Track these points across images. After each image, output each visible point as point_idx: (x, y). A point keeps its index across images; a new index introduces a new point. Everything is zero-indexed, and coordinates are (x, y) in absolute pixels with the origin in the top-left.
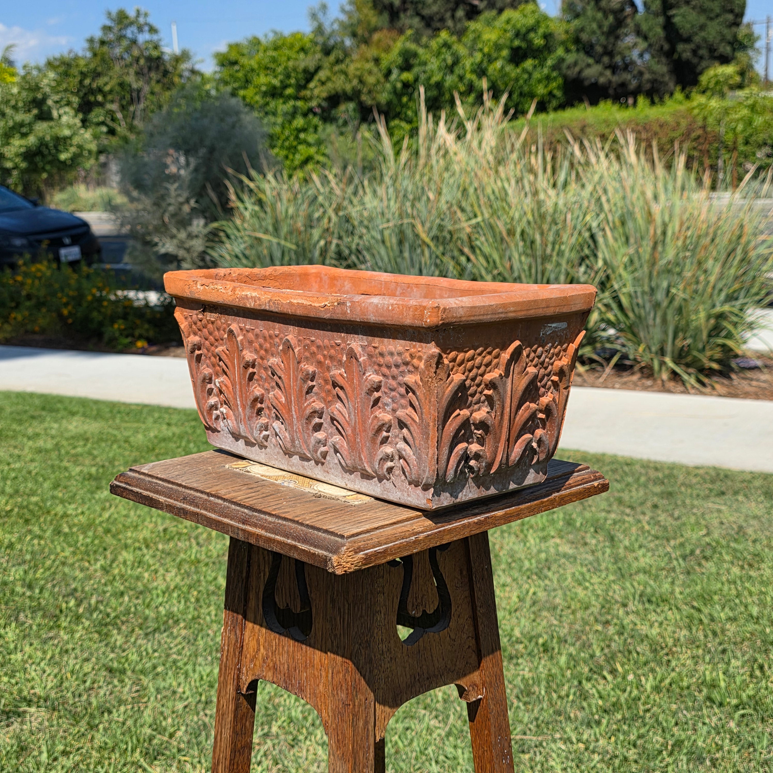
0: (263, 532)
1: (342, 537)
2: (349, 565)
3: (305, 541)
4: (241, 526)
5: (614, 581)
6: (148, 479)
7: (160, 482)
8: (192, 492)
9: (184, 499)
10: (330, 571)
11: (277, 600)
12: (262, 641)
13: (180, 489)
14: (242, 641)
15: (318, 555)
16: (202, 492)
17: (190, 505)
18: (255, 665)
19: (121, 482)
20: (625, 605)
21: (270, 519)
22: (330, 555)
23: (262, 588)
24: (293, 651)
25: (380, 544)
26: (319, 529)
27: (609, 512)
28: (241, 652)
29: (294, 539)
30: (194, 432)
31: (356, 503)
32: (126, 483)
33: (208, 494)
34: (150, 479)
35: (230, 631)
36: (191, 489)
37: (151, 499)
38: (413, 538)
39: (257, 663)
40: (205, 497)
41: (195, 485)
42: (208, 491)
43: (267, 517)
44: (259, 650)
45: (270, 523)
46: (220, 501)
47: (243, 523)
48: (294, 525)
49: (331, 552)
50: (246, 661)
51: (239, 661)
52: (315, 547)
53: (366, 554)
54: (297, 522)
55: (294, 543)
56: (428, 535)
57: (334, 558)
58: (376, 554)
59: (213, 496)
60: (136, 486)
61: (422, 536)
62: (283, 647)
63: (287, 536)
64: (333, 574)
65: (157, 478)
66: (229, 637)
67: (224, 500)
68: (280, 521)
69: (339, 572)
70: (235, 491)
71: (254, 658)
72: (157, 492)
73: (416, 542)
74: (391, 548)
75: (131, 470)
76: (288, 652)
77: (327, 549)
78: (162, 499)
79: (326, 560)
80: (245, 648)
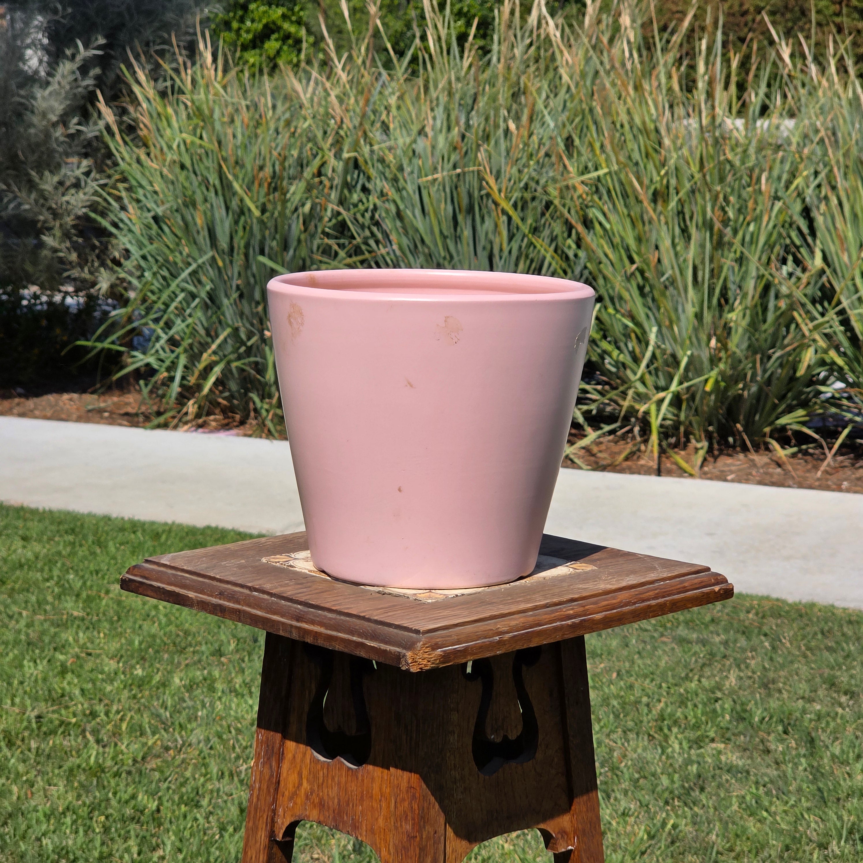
0: (322, 630)
1: (417, 632)
2: (425, 662)
3: (374, 637)
4: (294, 623)
5: (808, 809)
6: (170, 571)
7: (187, 575)
8: (229, 586)
9: (221, 594)
10: (404, 668)
11: (325, 722)
12: (305, 773)
13: (215, 583)
14: (279, 775)
15: (390, 652)
16: (242, 586)
17: (229, 601)
18: (295, 803)
19: (135, 575)
21: (330, 615)
22: (404, 651)
23: (306, 708)
24: (346, 783)
25: (459, 642)
26: (389, 625)
27: (811, 700)
28: (277, 790)
29: (360, 635)
31: (430, 601)
32: (141, 577)
33: (250, 588)
34: (174, 572)
35: (264, 764)
36: (228, 582)
37: (178, 595)
38: (497, 638)
39: (299, 801)
40: (247, 592)
41: (232, 579)
42: (250, 585)
43: (326, 613)
44: (300, 784)
45: (330, 619)
46: (266, 597)
47: (298, 620)
48: (358, 622)
49: (405, 648)
50: (283, 800)
51: (275, 800)
52: (386, 643)
53: (444, 652)
54: (363, 618)
55: (360, 640)
56: (515, 636)
57: (409, 654)
58: (456, 652)
59: (256, 590)
60: (156, 580)
61: (507, 636)
62: (333, 778)
63: (352, 633)
64: (408, 671)
65: (183, 571)
66: (261, 772)
67: (271, 595)
68: (342, 617)
69: (414, 669)
70: (281, 586)
71: (294, 795)
72: (184, 587)
73: (501, 643)
74: (472, 647)
75: (147, 561)
76: (339, 783)
77: (399, 645)
78: (191, 594)
79: (399, 657)
80: (282, 784)
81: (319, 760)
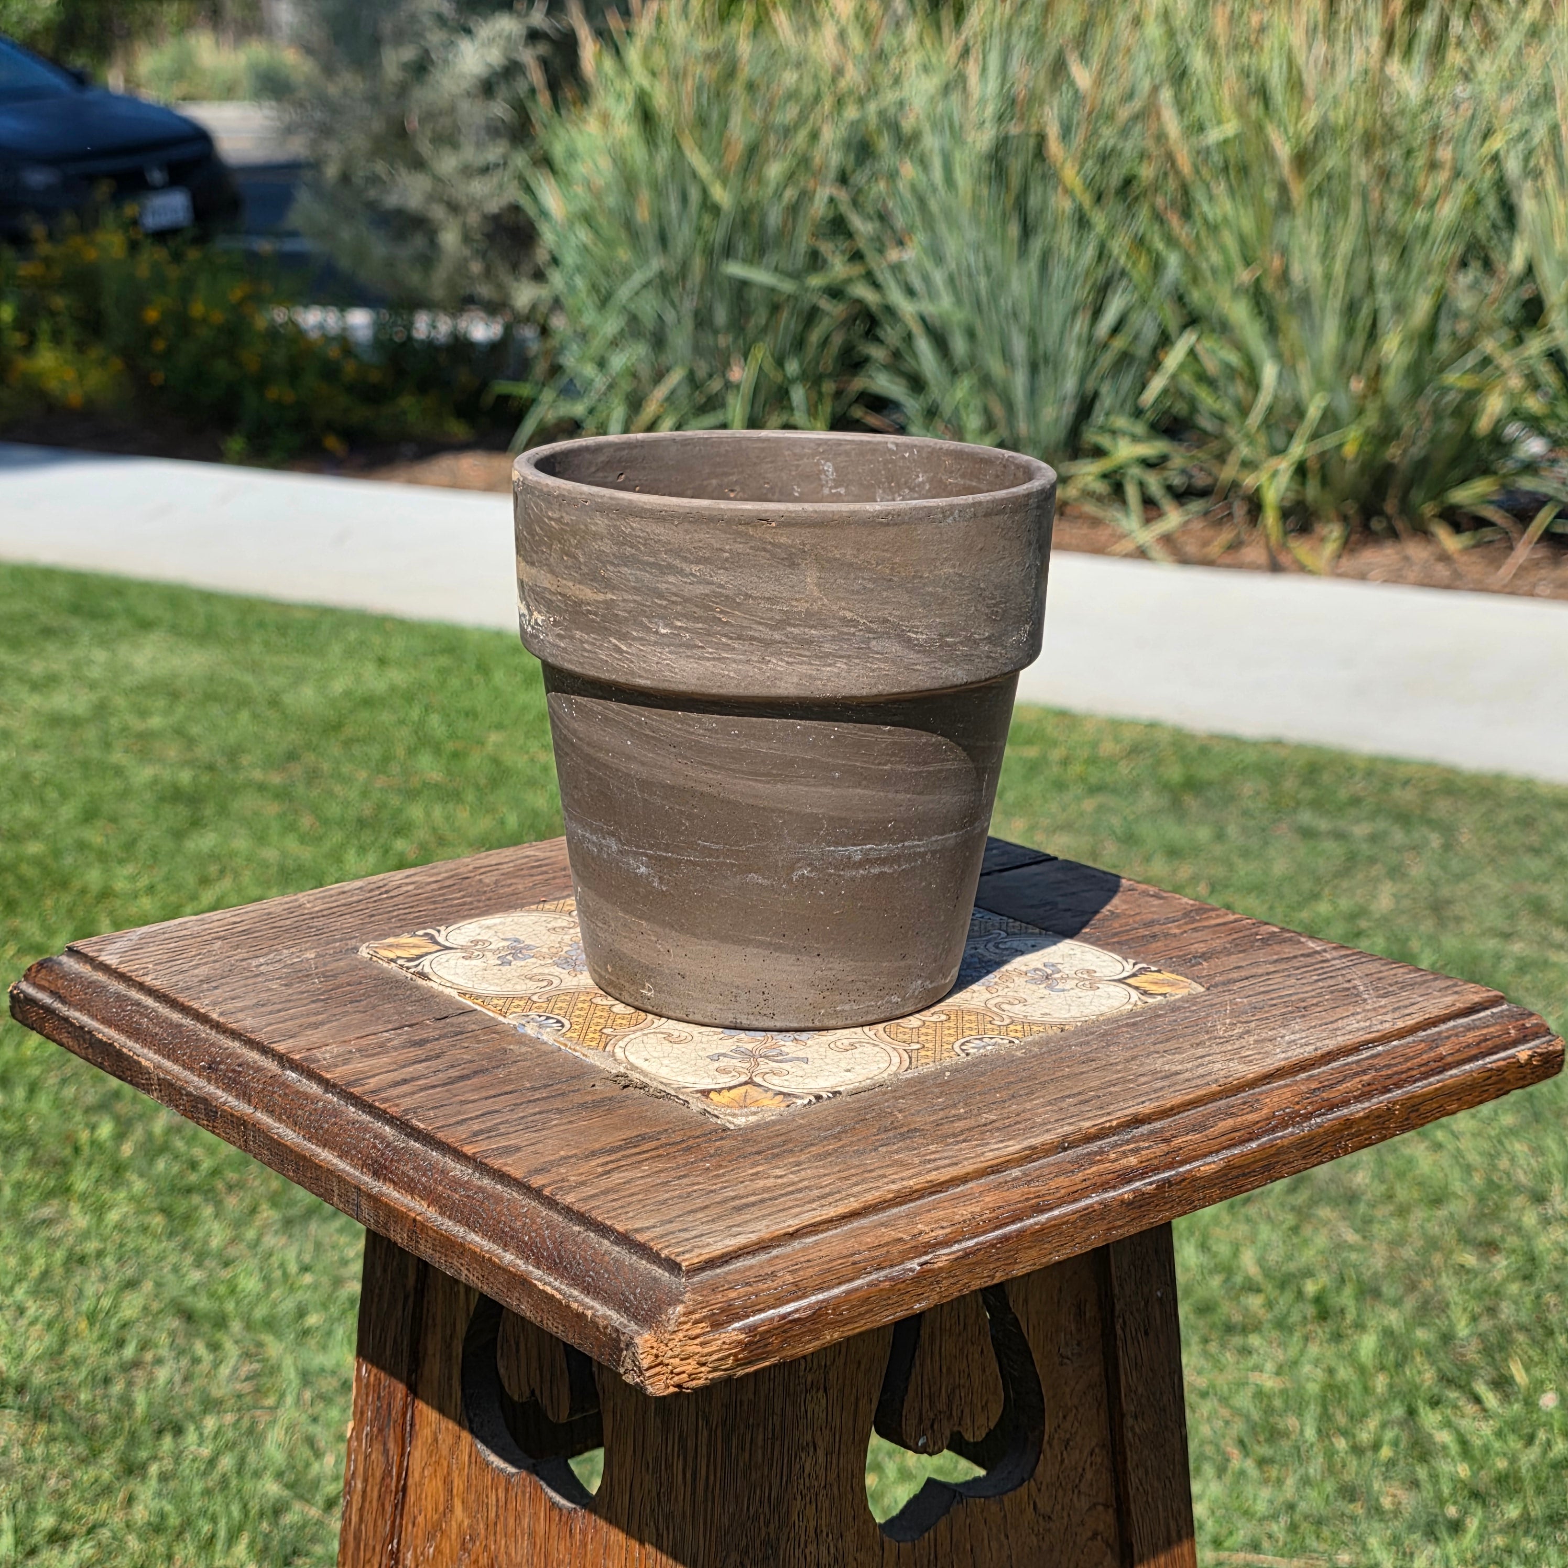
0: (431, 1215)
1: (673, 1266)
2: (690, 1366)
3: (556, 1264)
4: (367, 1180)
6: (117, 986)
7: (149, 1002)
8: (235, 1045)
9: (212, 1069)
10: (629, 1379)
11: (502, 1371)
12: (458, 1484)
13: (204, 1031)
14: (404, 1472)
15: (594, 1323)
16: (265, 1050)
17: (227, 1088)
18: (438, 1550)
19: (41, 988)
20: (1540, 1198)
21: (457, 1170)
22: (633, 1326)
23: (462, 1328)
24: (547, 1538)
25: (799, 1292)
26: (603, 1230)
28: (400, 1506)
29: (525, 1251)
30: (443, 684)
31: (741, 1121)
32: (54, 994)
33: (283, 1060)
34: (121, 988)
35: (370, 1436)
36: (234, 1034)
37: (119, 1054)
38: (914, 1265)
39: (446, 1548)
40: (272, 1066)
41: (247, 1022)
42: (281, 1048)
43: (449, 1162)
44: (449, 1509)
45: (456, 1184)
46: (314, 1088)
47: (376, 1174)
48: (527, 1203)
49: (634, 1317)
50: (413, 1533)
51: (395, 1531)
52: (587, 1290)
53: (751, 1330)
54: (536, 1194)
55: (522, 1266)
56: (967, 1254)
57: (644, 1340)
58: (787, 1326)
59: (295, 1066)
60: (81, 1008)
61: (943, 1257)
62: (518, 1517)
63: (503, 1237)
64: (639, 1390)
65: (141, 987)
66: (367, 1457)
67: (328, 1085)
68: (486, 1182)
69: (658, 1387)
70: (364, 1052)
71: (435, 1531)
72: (135, 1033)
73: (926, 1277)
74: (836, 1304)
75: (72, 952)
76: (532, 1535)
77: (622, 1306)
78: (148, 1057)
79: (616, 1342)
80: (411, 1497)
81: (488, 1464)
